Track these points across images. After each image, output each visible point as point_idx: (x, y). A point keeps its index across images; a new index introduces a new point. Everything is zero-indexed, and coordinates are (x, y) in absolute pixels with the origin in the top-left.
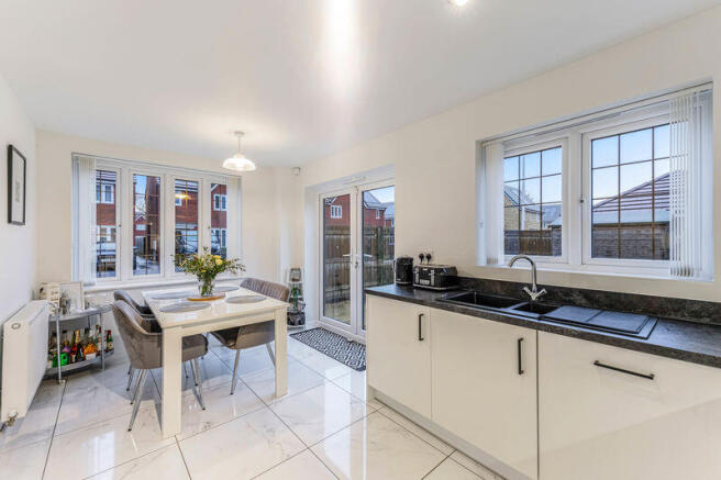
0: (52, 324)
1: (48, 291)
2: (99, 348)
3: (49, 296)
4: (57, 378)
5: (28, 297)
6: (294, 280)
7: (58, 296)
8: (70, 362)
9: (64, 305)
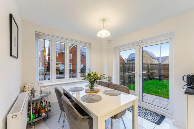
0: (29, 102)
1: (27, 87)
2: (46, 110)
3: (27, 90)
4: (31, 125)
5: (19, 91)
6: (109, 81)
7: (31, 89)
8: (36, 118)
9: (33, 92)
